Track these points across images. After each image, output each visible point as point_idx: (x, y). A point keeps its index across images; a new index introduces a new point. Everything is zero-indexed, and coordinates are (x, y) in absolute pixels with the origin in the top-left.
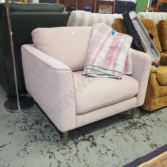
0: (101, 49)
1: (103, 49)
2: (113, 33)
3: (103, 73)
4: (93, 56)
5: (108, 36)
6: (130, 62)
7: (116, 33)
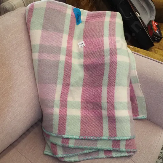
0: (66, 85)
1: (73, 80)
2: (77, 18)
3: (90, 149)
4: (56, 111)
5: (71, 35)
6: (139, 93)
7: (85, 13)
